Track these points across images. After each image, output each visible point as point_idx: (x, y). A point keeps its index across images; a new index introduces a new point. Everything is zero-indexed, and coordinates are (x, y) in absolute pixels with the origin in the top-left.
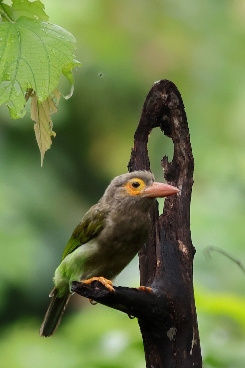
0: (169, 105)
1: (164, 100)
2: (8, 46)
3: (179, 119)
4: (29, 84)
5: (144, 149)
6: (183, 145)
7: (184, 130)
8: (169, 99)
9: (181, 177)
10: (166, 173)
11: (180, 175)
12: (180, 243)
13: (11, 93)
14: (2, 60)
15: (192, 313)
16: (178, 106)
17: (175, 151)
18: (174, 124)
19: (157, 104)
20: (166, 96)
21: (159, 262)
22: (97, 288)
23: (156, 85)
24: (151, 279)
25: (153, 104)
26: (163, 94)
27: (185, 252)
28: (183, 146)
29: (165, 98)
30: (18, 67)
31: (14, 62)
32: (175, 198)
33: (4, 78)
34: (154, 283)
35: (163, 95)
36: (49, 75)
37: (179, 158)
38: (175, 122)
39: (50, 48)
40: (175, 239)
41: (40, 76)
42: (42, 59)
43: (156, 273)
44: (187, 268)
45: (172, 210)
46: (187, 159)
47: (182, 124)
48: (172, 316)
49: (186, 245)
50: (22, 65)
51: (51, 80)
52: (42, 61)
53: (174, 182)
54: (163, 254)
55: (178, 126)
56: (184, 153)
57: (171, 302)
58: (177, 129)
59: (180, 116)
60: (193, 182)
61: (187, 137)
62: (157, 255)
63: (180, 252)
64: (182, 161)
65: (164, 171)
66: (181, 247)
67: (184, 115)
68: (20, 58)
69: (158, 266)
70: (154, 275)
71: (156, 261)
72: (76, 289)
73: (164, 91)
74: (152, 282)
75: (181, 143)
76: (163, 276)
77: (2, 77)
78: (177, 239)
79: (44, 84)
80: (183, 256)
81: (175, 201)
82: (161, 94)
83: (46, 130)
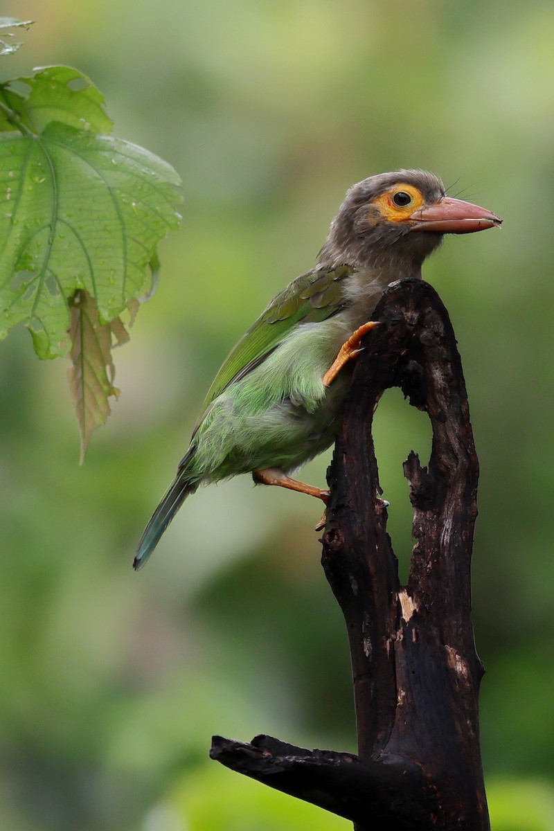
0: (421, 336)
1: (409, 324)
2: (28, 191)
3: (443, 369)
4: (78, 279)
5: (365, 438)
6: (452, 427)
7: (456, 395)
8: (421, 324)
9: (450, 500)
10: (416, 492)
11: (448, 497)
12: (450, 651)
13: (37, 300)
14: (15, 222)
15: (479, 811)
16: (442, 338)
17: (436, 441)
18: (433, 379)
19: (394, 334)
20: (416, 315)
21: (403, 694)
22: (266, 754)
23: (391, 291)
24: (383, 733)
25: (385, 333)
26: (407, 311)
27: (461, 672)
28: (454, 430)
29: (412, 319)
30: (52, 240)
31: (44, 227)
32: (436, 550)
33: (19, 265)
34: (392, 743)
35: (409, 314)
36: (125, 259)
37: (444, 457)
38: (435, 376)
39: (123, 197)
40: (438, 642)
41: (103, 262)
42: (107, 222)
43: (397, 719)
44: (467, 708)
45: (429, 576)
46: (462, 459)
47: (451, 380)
48: (434, 818)
49: (463, 657)
50: (62, 235)
51: (128, 273)
52: (108, 228)
53: (433, 511)
54: (412, 675)
55: (443, 385)
56: (456, 446)
57: (432, 787)
58: (439, 392)
59: (445, 362)
60: (477, 513)
61: (464, 410)
62: (398, 678)
63: (451, 672)
64: (451, 465)
65: (410, 488)
66: (453, 661)
67: (455, 359)
68: (57, 219)
69: (400, 703)
70: (390, 724)
71: (396, 692)
72: (220, 754)
73: (411, 303)
74: (386, 741)
75: (448, 423)
76: (412, 726)
77: (15, 262)
78: (443, 643)
79: (112, 281)
80: (456, 681)
81: (438, 555)
82: (403, 310)
83: (97, 382)
